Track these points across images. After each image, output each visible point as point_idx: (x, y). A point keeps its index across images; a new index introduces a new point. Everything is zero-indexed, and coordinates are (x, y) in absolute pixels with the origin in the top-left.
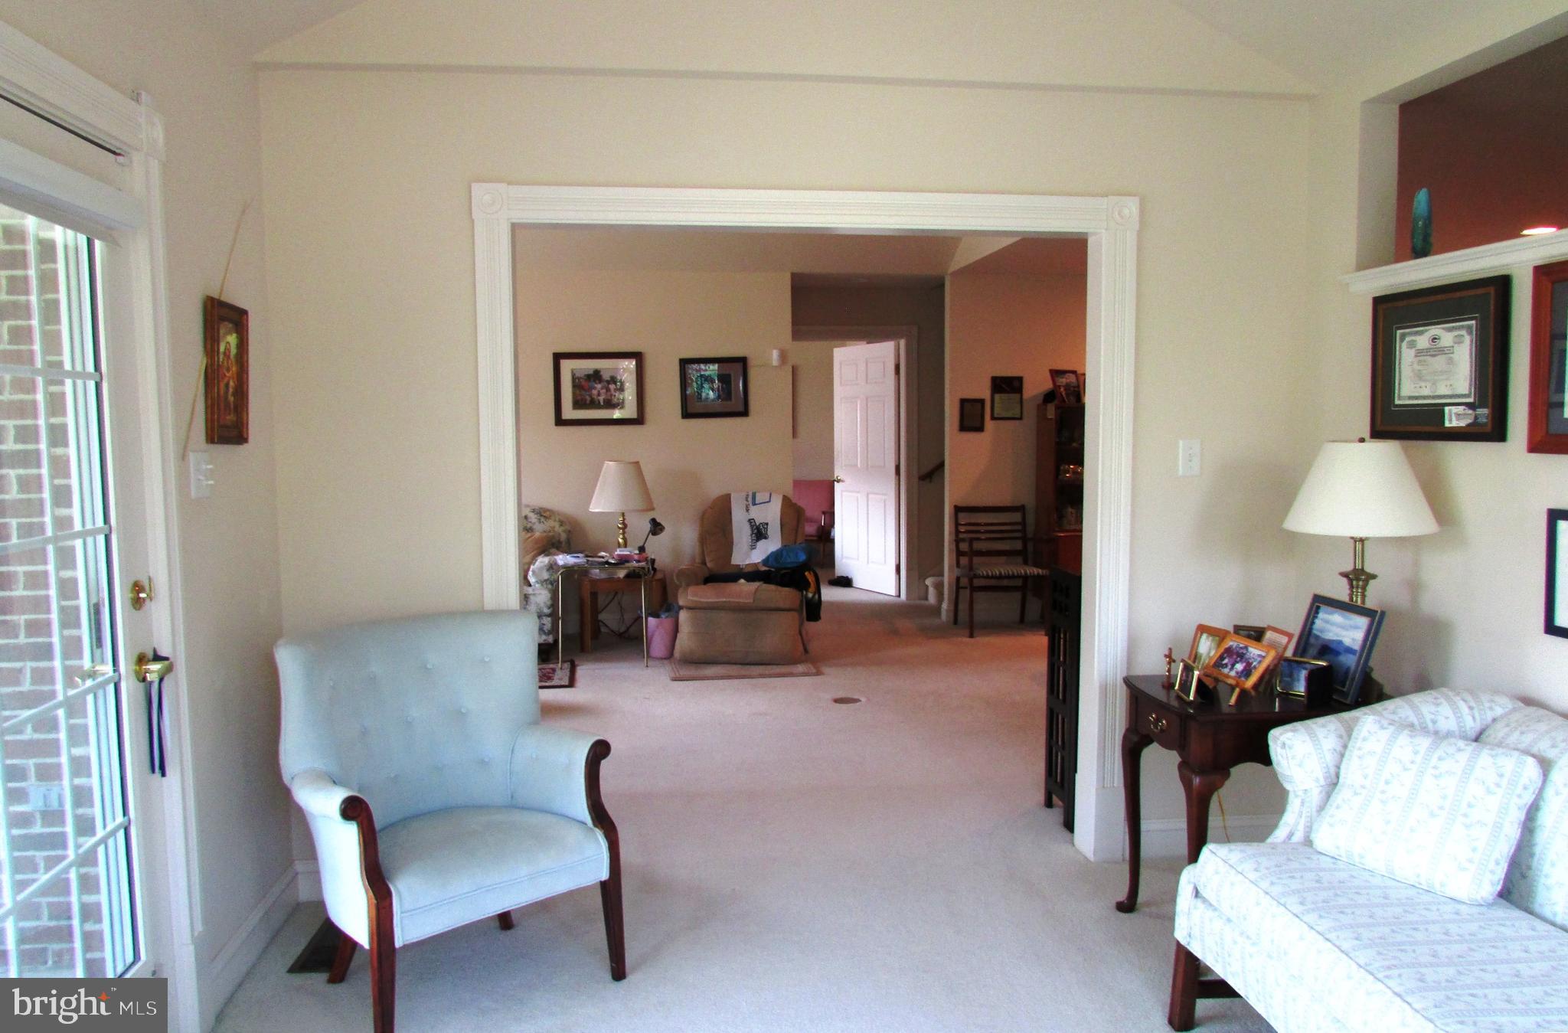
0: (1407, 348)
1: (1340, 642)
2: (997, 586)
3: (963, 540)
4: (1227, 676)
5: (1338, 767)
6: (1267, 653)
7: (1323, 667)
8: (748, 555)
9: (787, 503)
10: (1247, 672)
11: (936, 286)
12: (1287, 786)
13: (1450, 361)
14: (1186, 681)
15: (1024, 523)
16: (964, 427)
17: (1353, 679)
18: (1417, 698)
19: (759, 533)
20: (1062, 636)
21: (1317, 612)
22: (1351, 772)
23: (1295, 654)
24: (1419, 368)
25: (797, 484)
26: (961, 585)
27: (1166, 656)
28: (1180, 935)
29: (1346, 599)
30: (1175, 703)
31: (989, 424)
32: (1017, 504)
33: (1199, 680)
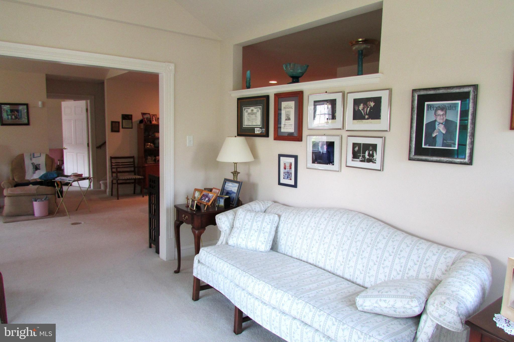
0: (246, 112)
1: (231, 191)
2: (126, 182)
3: (114, 168)
4: (204, 202)
5: (233, 223)
6: (214, 195)
7: (228, 198)
8: (32, 176)
9: (47, 157)
10: (209, 200)
11: (101, 83)
12: (221, 230)
13: (256, 116)
14: (193, 204)
15: (134, 162)
16: (113, 131)
17: (235, 200)
18: (250, 203)
19: (36, 168)
20: (153, 196)
21: (225, 183)
22: (237, 224)
23: (220, 195)
24: (249, 118)
25: (51, 150)
26: (113, 183)
27: (186, 198)
28: (195, 274)
29: (233, 179)
30: (189, 210)
31: (121, 129)
32: (132, 156)
33: (196, 204)
